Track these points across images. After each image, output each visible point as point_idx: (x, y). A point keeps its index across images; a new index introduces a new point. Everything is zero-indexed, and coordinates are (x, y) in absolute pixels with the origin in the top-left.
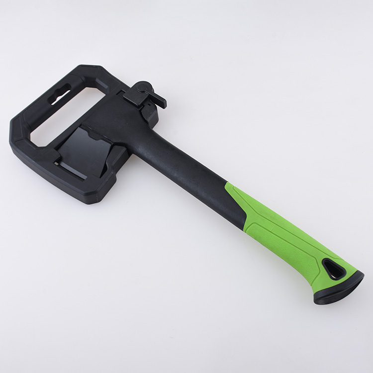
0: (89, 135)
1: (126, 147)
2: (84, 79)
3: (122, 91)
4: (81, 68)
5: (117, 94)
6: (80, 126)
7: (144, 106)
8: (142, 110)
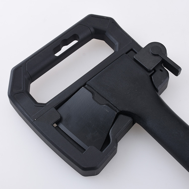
0: (93, 98)
1: (132, 118)
2: (92, 30)
3: (132, 50)
4: (91, 19)
5: (127, 53)
6: (84, 86)
7: (155, 71)
8: (154, 75)
